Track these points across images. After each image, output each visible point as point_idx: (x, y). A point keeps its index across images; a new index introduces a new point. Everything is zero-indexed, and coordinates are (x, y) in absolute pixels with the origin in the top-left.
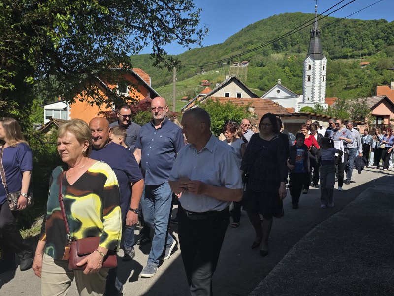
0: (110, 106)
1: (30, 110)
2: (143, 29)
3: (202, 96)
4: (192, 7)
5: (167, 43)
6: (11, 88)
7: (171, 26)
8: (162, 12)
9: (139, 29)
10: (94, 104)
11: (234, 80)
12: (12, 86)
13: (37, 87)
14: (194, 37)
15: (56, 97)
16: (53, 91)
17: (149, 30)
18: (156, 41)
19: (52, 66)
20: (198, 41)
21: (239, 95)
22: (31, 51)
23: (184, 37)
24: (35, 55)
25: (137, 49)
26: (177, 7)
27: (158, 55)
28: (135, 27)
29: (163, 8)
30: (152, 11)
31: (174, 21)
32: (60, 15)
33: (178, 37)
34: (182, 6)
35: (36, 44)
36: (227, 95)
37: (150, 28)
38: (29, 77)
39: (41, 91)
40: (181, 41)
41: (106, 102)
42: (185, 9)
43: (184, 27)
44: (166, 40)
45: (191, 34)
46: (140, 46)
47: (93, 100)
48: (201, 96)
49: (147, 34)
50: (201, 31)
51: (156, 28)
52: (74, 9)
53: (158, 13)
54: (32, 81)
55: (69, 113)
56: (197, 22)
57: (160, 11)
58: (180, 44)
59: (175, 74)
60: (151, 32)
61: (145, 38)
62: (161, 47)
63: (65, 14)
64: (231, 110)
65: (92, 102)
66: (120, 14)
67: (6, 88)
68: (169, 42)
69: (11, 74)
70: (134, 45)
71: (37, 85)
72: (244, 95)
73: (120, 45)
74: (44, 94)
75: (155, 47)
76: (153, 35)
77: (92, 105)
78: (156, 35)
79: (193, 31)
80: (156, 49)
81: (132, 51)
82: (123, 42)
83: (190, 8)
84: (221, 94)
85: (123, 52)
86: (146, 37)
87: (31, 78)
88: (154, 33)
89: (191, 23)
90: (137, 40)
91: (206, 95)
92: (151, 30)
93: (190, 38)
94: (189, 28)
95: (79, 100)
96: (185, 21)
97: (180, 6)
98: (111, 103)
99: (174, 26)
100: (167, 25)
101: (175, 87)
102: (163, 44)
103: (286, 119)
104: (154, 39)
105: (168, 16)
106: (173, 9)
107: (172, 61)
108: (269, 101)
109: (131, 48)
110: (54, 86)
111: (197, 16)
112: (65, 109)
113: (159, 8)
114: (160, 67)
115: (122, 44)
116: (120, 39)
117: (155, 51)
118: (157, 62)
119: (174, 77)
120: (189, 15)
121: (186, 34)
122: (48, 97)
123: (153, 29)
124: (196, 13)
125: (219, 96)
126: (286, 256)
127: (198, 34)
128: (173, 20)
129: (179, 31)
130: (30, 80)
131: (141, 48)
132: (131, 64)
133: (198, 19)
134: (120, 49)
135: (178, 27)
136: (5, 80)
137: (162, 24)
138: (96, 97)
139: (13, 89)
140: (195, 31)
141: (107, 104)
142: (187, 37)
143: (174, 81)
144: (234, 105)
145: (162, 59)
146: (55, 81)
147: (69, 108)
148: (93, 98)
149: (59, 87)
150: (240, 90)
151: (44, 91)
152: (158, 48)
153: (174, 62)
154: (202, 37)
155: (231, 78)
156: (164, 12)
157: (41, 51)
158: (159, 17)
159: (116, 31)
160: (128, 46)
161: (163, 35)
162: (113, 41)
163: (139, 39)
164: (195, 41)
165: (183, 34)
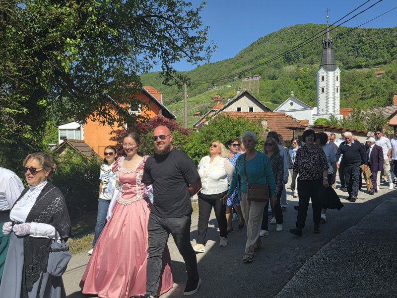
0: (122, 125)
1: (43, 132)
2: (152, 48)
3: (214, 111)
4: (200, 24)
5: (176, 61)
6: (25, 112)
7: (179, 44)
8: (169, 31)
9: (148, 48)
10: (106, 124)
11: (246, 94)
12: (25, 110)
13: (50, 108)
14: (202, 54)
15: (68, 118)
16: (66, 113)
17: (158, 49)
18: (165, 60)
19: (64, 88)
20: (206, 58)
21: (251, 109)
22: (44, 74)
23: (193, 54)
24: (46, 78)
25: (147, 68)
26: (185, 25)
27: (167, 73)
28: (144, 47)
29: (171, 27)
30: (160, 31)
31: (182, 40)
32: (70, 38)
33: (187, 55)
34: (190, 24)
35: (48, 67)
36: (239, 109)
37: (158, 47)
38: (42, 99)
39: (54, 113)
40: (189, 59)
41: (118, 122)
42: (193, 27)
43: (192, 44)
44: (175, 58)
45: (199, 51)
46: (149, 65)
47: (104, 119)
48: (212, 111)
49: (156, 53)
50: (209, 48)
51: (164, 47)
52: (83, 33)
53: (166, 32)
54: (45, 104)
55: (83, 133)
56: (205, 39)
57: (168, 30)
58: (189, 61)
59: (186, 90)
60: (159, 51)
61: (153, 58)
62: (170, 65)
63: (75, 38)
64: (242, 125)
65: (104, 122)
66: (129, 34)
67: (19, 112)
68: (178, 60)
69: (24, 98)
70: (144, 64)
71: (51, 106)
72: (257, 109)
73: (129, 65)
74: (57, 115)
75: (164, 66)
76: (162, 54)
77: (104, 125)
78: (165, 54)
79: (201, 48)
80: (166, 68)
81: (142, 70)
82: (133, 62)
83: (198, 25)
84: (233, 108)
85: (133, 72)
86: (155, 56)
87: (44, 101)
88: (163, 52)
89: (200, 40)
90: (146, 59)
91: (218, 110)
92: (160, 49)
93: (198, 55)
94: (197, 45)
95: (92, 120)
96: (193, 39)
97: (188, 25)
98: (122, 123)
99: (182, 44)
100: (175, 43)
101: (186, 104)
102: (172, 62)
103: (299, 132)
104: (163, 57)
105: (176, 35)
106: (180, 27)
107: (181, 78)
108: (282, 114)
109: (141, 67)
110: (67, 107)
111: (205, 34)
112: (79, 129)
113: (167, 27)
114: (170, 85)
115: (132, 64)
116: (130, 59)
117: (164, 69)
118: (167, 80)
119: (185, 93)
120: (196, 32)
121: (195, 52)
122: (61, 118)
123: (162, 47)
124: (204, 30)
125: (231, 111)
126: (299, 271)
127: (206, 51)
128: (181, 38)
129: (187, 49)
130: (43, 102)
131: (151, 67)
132: (141, 83)
133: (206, 36)
134: (130, 69)
135: (186, 45)
136: (19, 104)
137: (170, 42)
138: (108, 117)
139: (27, 113)
140: (203, 49)
141: (119, 123)
142: (195, 55)
143: (185, 97)
144: (246, 119)
145: (171, 77)
146: (68, 102)
147: (82, 129)
148: (106, 118)
149: (72, 108)
150: (251, 104)
151: (57, 113)
152: (167, 66)
153: (184, 79)
154: (210, 53)
155: (243, 92)
156: (172, 31)
157: (53, 74)
158: (168, 35)
159: (125, 51)
160: (137, 66)
161: (172, 54)
162: (123, 62)
163: (148, 58)
164: (204, 58)
165: (191, 52)
